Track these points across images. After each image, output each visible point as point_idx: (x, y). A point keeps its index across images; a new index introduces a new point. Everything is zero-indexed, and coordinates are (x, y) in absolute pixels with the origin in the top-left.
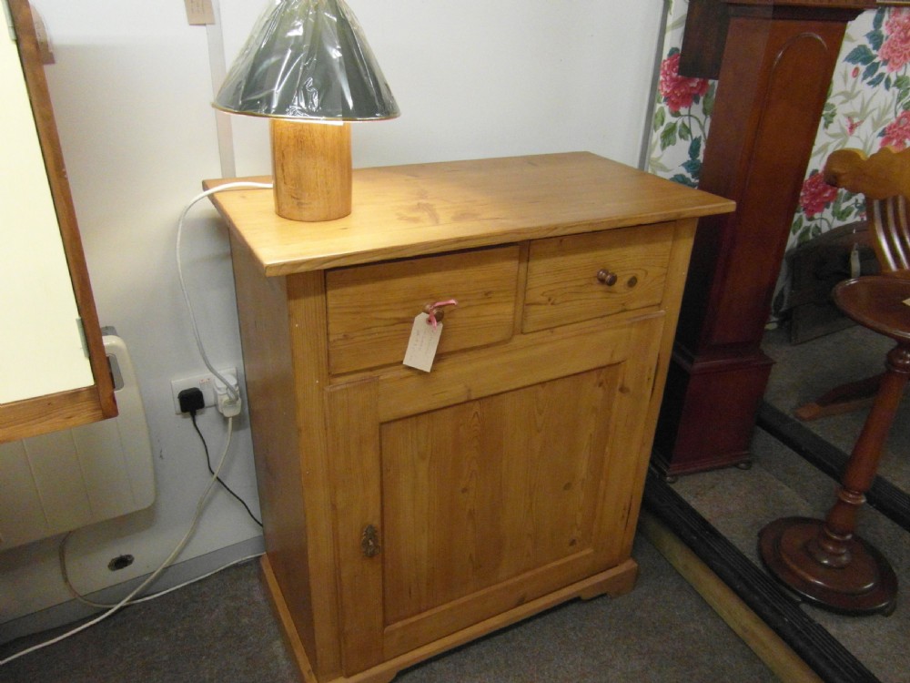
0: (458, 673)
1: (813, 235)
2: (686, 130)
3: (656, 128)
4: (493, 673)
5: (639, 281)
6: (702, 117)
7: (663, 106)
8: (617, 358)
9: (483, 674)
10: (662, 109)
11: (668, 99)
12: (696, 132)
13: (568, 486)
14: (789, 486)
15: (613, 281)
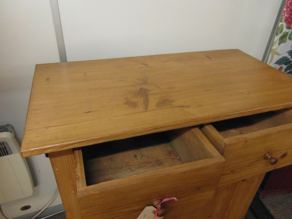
3: (277, 34)
5: (288, 155)
7: (283, 24)
10: (282, 25)
11: (286, 20)
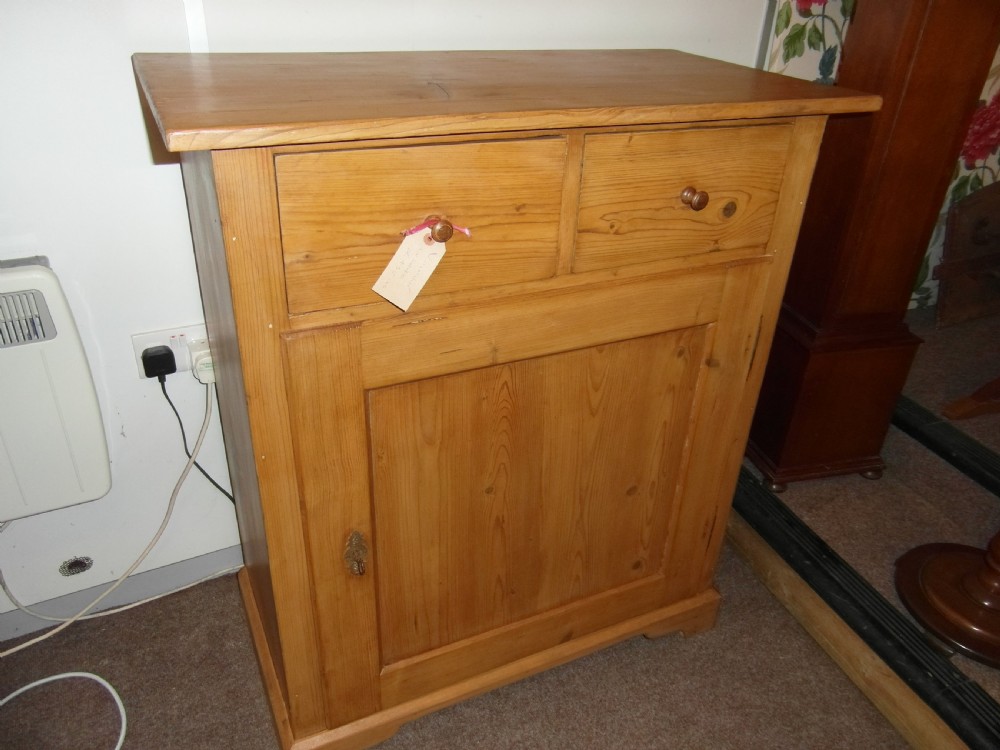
0: (495, 722)
1: (972, 189)
2: (818, 37)
3: (777, 33)
4: (539, 724)
5: (738, 208)
6: (840, 19)
7: (788, 1)
8: (702, 319)
9: (527, 726)
10: (787, 4)
12: (832, 40)
13: (631, 491)
14: (931, 502)
15: (702, 204)
